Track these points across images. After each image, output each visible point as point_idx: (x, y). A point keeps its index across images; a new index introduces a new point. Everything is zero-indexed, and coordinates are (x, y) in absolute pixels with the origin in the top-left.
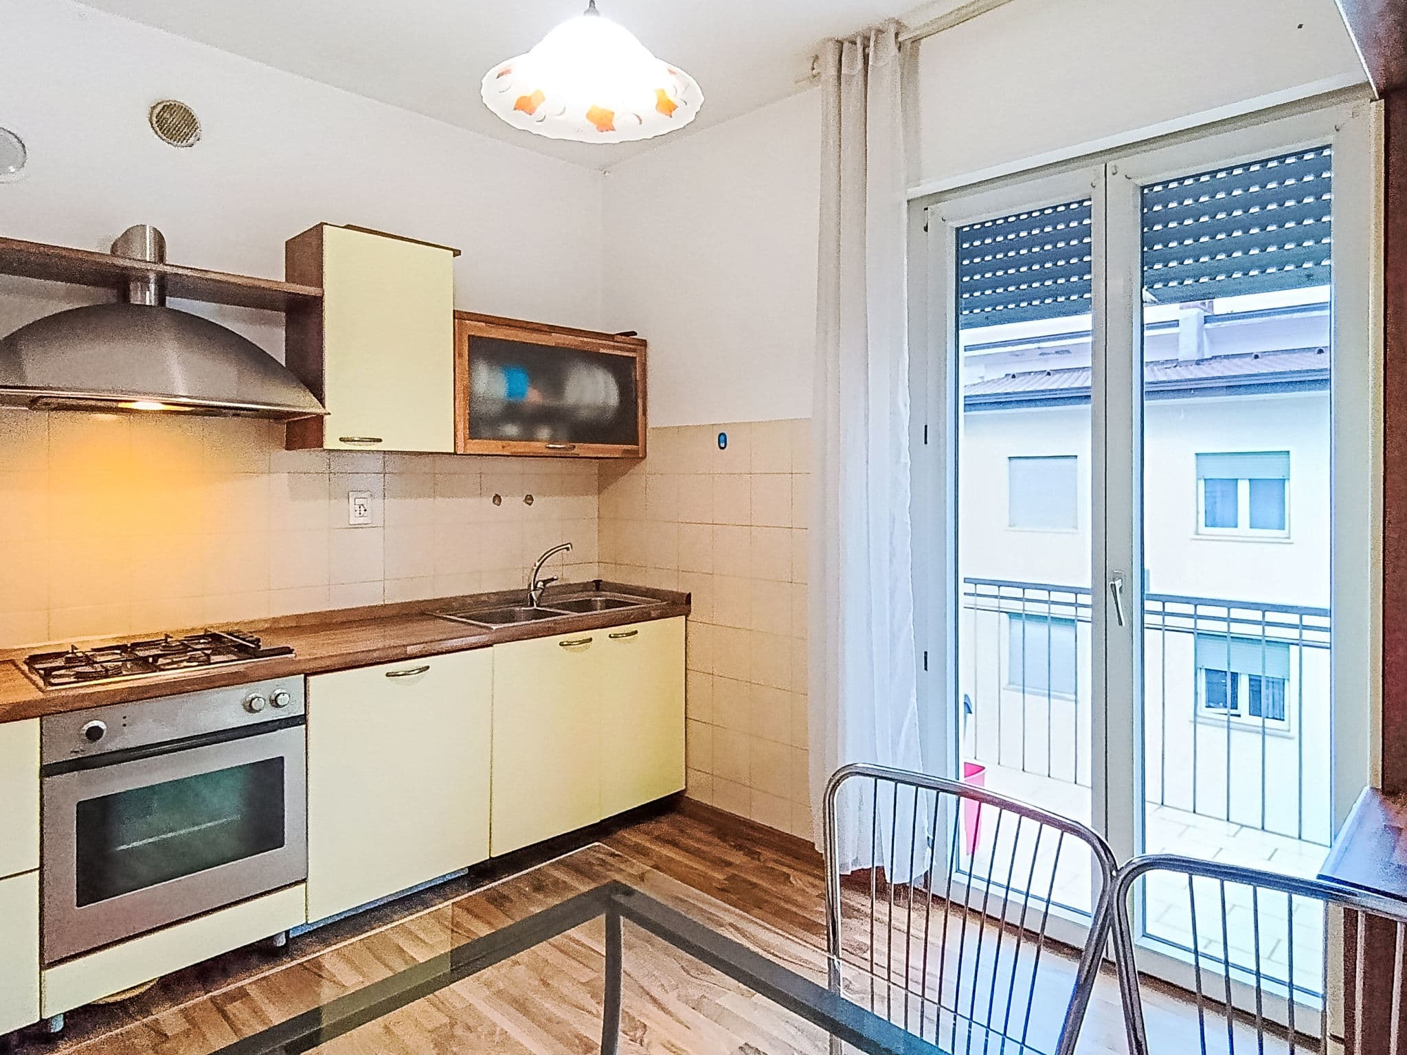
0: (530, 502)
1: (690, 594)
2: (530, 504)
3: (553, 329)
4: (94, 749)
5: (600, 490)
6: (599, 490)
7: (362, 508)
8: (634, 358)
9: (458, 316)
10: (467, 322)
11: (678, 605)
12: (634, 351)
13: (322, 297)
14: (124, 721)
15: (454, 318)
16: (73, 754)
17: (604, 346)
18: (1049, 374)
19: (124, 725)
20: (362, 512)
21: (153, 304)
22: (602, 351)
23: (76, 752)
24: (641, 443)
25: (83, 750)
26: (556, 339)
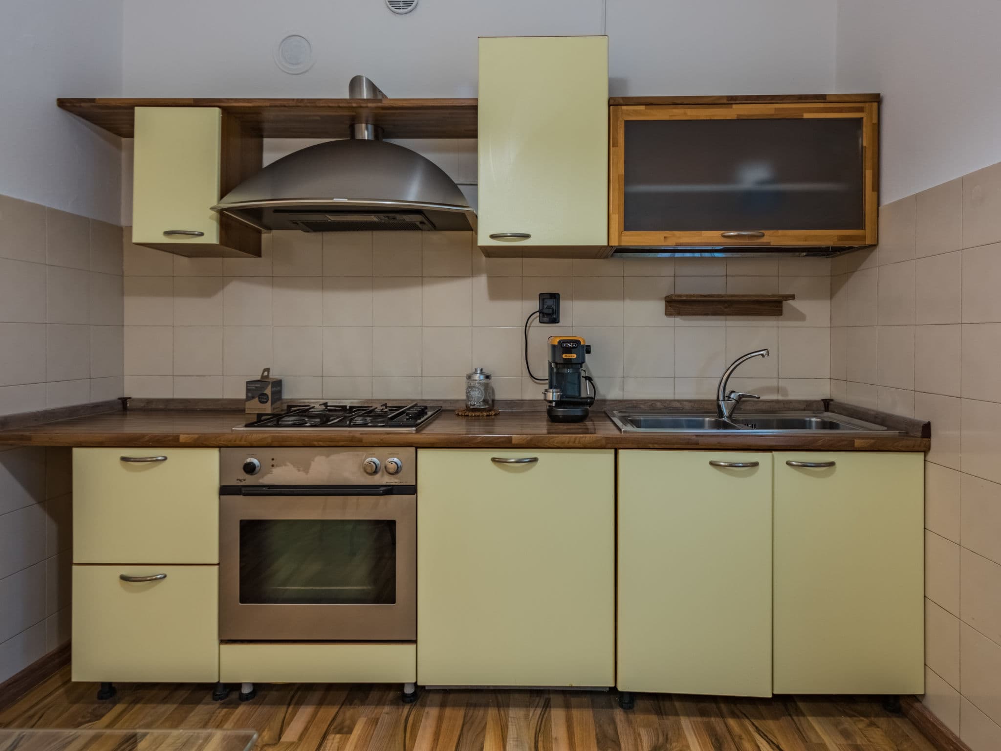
1: (929, 424)
3: (732, 100)
4: (250, 480)
6: (831, 294)
8: (860, 120)
9: (614, 103)
10: (624, 108)
12: (861, 110)
14: (273, 463)
15: (610, 105)
16: (238, 481)
17: (810, 110)
19: (273, 466)
22: (807, 116)
23: (240, 480)
24: (868, 226)
25: (245, 480)
26: (739, 110)
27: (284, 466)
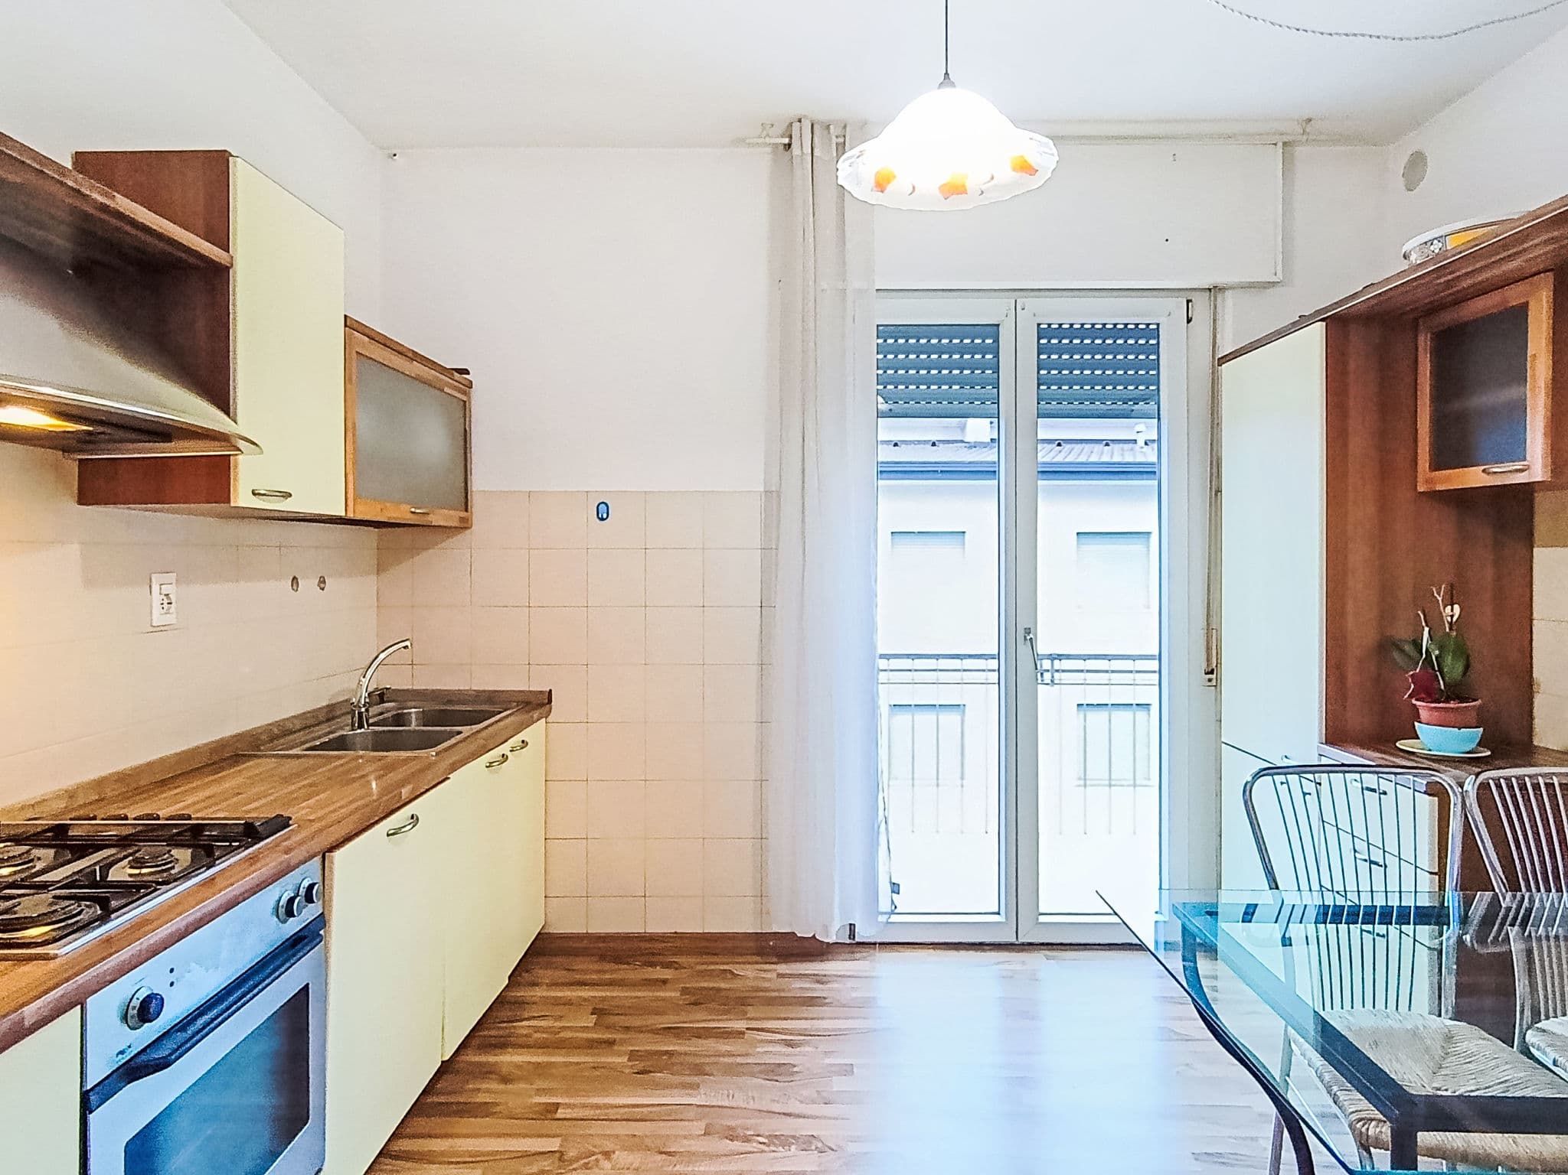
0: (322, 585)
1: (551, 690)
2: (323, 589)
5: (380, 569)
6: (378, 571)
7: (166, 601)
9: (349, 325)
10: (355, 334)
11: (538, 704)
13: (228, 269)
14: (172, 977)
15: (343, 325)
16: (120, 1056)
18: (934, 444)
20: (165, 605)
23: (122, 1052)
24: (469, 510)
25: (130, 1047)
26: (417, 368)
27: (187, 975)
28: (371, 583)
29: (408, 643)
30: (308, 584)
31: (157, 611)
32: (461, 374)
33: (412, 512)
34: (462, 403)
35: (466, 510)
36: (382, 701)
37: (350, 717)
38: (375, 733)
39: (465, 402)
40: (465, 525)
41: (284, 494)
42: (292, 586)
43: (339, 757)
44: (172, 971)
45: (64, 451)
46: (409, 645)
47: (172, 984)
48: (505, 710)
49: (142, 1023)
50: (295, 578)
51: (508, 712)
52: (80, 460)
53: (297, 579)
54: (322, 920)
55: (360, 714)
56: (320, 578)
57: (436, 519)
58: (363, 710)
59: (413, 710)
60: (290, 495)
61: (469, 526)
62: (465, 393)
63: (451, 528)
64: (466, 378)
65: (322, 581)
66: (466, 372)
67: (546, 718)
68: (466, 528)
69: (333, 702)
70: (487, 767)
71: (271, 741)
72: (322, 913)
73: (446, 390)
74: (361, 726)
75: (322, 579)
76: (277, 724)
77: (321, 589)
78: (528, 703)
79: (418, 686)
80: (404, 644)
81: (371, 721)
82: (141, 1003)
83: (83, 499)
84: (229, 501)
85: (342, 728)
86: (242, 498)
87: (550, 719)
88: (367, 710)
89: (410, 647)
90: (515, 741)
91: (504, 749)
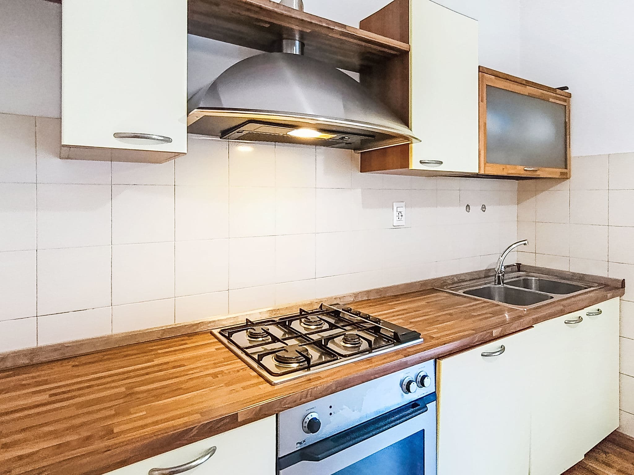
0: (484, 209)
2: (484, 211)
3: (527, 83)
4: (310, 439)
5: (520, 201)
6: (518, 203)
7: (400, 215)
9: (481, 70)
10: (486, 75)
11: (614, 287)
13: (408, 52)
15: (479, 72)
16: (299, 445)
17: (551, 97)
20: (400, 217)
21: (298, 53)
23: (300, 443)
24: (568, 168)
25: (304, 441)
26: (529, 90)
27: (341, 411)
28: (514, 208)
29: (526, 242)
30: (476, 209)
31: (396, 218)
32: (562, 90)
33: (525, 170)
34: (563, 107)
35: (566, 168)
36: (519, 270)
37: (494, 277)
38: (506, 289)
39: (565, 106)
40: (565, 177)
41: (440, 162)
42: (466, 209)
43: (476, 300)
44: (331, 407)
45: (354, 150)
46: (527, 243)
47: (331, 414)
48: (590, 287)
49: (310, 432)
50: (468, 205)
51: (592, 289)
52: (361, 153)
53: (469, 206)
54: (433, 396)
55: (499, 277)
56: (483, 205)
57: (541, 173)
58: (500, 275)
59: (533, 278)
60: (442, 163)
61: (568, 177)
62: (565, 101)
63: (557, 178)
64: (565, 92)
65: (484, 208)
66: (566, 88)
67: (620, 297)
68: (567, 178)
69: (490, 268)
70: (587, 315)
71: (453, 284)
72: (435, 392)
73: (551, 100)
74: (499, 283)
75: (484, 206)
76: (456, 276)
77: (483, 211)
78: (606, 285)
79: (540, 265)
80: (524, 242)
81: (505, 281)
82: (310, 421)
83: (363, 169)
84: (409, 167)
85: (489, 283)
86: (414, 164)
87: (623, 298)
88: (503, 275)
89: (527, 245)
90: (593, 308)
91: (582, 313)
